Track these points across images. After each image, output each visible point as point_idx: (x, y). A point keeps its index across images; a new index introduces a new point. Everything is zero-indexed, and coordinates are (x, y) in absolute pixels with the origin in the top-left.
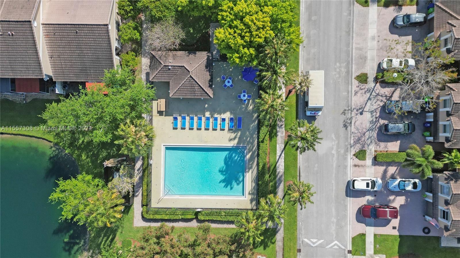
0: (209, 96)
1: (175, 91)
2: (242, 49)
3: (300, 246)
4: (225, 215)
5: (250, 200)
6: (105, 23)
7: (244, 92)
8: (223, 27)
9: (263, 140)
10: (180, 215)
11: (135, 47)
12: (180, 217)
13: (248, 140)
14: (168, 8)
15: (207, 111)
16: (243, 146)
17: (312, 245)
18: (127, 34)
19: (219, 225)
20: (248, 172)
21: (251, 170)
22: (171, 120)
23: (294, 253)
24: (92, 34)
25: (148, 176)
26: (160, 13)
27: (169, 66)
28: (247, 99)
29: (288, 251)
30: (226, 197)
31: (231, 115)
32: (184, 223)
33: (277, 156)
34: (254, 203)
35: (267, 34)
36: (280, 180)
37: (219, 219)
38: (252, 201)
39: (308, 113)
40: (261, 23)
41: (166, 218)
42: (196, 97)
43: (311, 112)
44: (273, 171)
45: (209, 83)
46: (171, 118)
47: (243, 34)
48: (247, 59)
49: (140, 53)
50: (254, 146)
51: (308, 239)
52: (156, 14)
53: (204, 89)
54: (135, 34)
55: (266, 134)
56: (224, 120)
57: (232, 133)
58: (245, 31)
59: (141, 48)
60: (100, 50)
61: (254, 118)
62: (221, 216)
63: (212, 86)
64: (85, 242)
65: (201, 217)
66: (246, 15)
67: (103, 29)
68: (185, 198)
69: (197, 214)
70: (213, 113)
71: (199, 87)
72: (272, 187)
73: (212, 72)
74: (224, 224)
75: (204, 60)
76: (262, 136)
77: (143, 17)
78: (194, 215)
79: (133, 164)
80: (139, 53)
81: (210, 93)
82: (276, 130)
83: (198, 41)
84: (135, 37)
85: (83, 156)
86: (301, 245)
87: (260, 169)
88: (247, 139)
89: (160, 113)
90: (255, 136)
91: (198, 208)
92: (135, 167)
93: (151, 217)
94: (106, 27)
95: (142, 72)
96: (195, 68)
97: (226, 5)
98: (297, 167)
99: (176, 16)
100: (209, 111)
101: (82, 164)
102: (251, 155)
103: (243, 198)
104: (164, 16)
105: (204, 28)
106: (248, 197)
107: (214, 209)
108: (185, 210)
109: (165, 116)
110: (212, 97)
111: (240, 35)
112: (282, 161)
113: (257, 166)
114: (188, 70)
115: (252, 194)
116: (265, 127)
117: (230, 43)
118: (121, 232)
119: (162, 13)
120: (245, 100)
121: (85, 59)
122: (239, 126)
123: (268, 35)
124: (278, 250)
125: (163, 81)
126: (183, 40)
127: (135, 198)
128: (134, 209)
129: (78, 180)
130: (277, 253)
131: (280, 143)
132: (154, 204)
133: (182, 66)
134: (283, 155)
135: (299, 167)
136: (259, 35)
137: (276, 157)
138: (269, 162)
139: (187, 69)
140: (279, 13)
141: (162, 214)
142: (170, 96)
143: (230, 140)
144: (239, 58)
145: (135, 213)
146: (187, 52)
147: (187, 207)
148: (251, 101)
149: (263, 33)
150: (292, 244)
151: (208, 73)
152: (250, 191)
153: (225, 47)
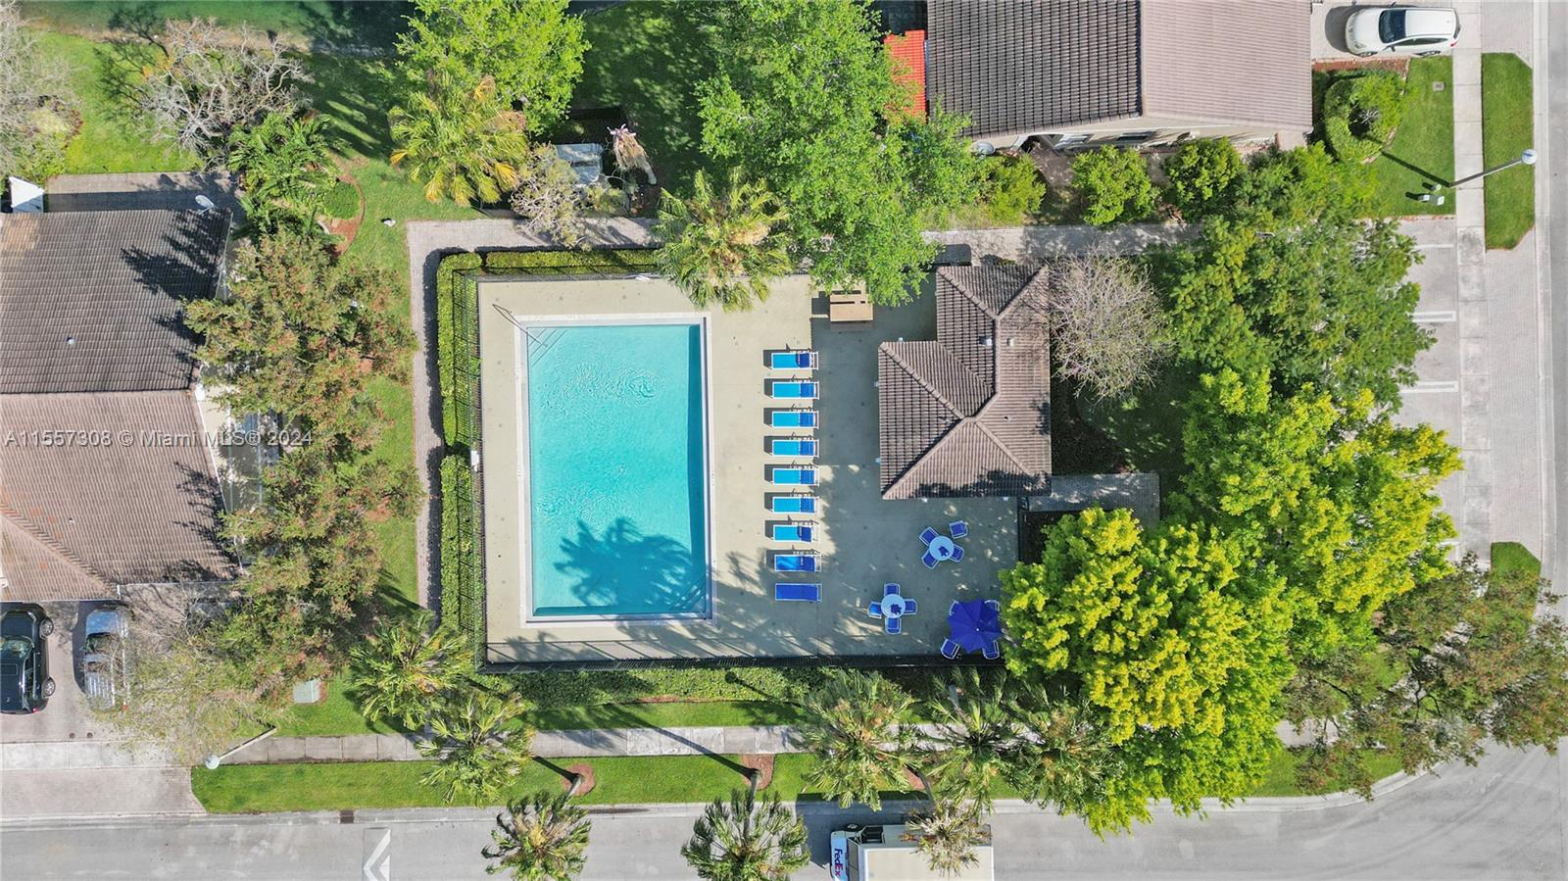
0: (888, 487)
1: (903, 364)
2: (1063, 622)
3: (362, 819)
4: (460, 554)
5: (520, 638)
6: (1147, 104)
7: (909, 606)
8: (1145, 544)
9: (737, 681)
10: (454, 392)
11: (1061, 201)
12: (447, 393)
13: (735, 623)
14: (1208, 331)
15: (835, 471)
16: (714, 607)
17: (371, 862)
18: (1108, 178)
19: (426, 530)
20: (621, 628)
21: (628, 638)
22: (798, 342)
23: (340, 798)
24: (1103, 53)
25: (590, 267)
26: (1190, 304)
27: (993, 339)
28: (883, 616)
29: (343, 776)
30: (526, 550)
31: (824, 558)
32: (428, 405)
33: (680, 729)
34: (511, 653)
35: (1121, 717)
36: (595, 741)
37: (448, 531)
38: (517, 644)
39: (839, 840)
40: (1161, 698)
41: (441, 341)
42: (883, 438)
43: (845, 851)
44: (628, 715)
45: (934, 485)
46: (805, 343)
47: (1120, 628)
48: (1029, 639)
49: (1042, 219)
50: (714, 647)
51: (390, 846)
52: (1186, 291)
53: (914, 469)
54: (1108, 208)
55: (760, 692)
56: (805, 534)
57: (761, 564)
58: (1131, 634)
59: (1058, 224)
60: (1047, 83)
61: (816, 642)
62: (455, 541)
63: (925, 495)
64: (343, 41)
65: (449, 464)
66: (1189, 639)
67: (1123, 95)
68: (519, 403)
69: (461, 450)
70: (830, 492)
71: (918, 451)
72: (569, 713)
73: (978, 494)
74: (431, 549)
75: (1021, 465)
76: (751, 674)
77: (1176, 225)
78: (455, 442)
79: (634, 210)
80: (1040, 216)
81: (901, 490)
82: (776, 724)
83: (1091, 430)
84: (1096, 208)
85: (656, 22)
86: (368, 825)
87: (633, 672)
88: (741, 619)
89: (822, 304)
90: (753, 647)
91: (481, 453)
92: (621, 219)
93: (443, 288)
94: (1133, 107)
95: (969, 228)
96: (990, 435)
97: (1226, 555)
98: (645, 801)
99: (1181, 361)
100: (834, 480)
101: (627, 18)
102: (680, 637)
103: (525, 611)
104: (1178, 320)
105: (1141, 451)
106: (529, 632)
107: (483, 509)
108: (473, 409)
109: (812, 320)
110: (884, 498)
111: (1116, 616)
112: (663, 748)
113: (641, 660)
114: (979, 410)
115: (542, 646)
116: (784, 684)
117: (1083, 579)
118: (384, 177)
119: (1188, 311)
120: (879, 609)
121: (1010, 26)
122: (785, 592)
123: (1116, 721)
124: (346, 741)
125: (940, 316)
126: (1090, 390)
127: (510, 222)
128: (470, 219)
129: (563, 22)
130: (334, 739)
131: (729, 737)
132: (490, 293)
133: (994, 387)
134: (686, 750)
135: (645, 810)
136: (1118, 689)
137: (679, 725)
138: (658, 701)
139: (983, 405)
140: (1199, 764)
141: (454, 325)
142: (885, 345)
143: (734, 559)
144: (1032, 609)
145: (457, 223)
146: (1048, 400)
147: (484, 413)
148: (879, 629)
149: (1122, 701)
150: (368, 790)
151: (972, 480)
152: (552, 636)
153: (1071, 552)
